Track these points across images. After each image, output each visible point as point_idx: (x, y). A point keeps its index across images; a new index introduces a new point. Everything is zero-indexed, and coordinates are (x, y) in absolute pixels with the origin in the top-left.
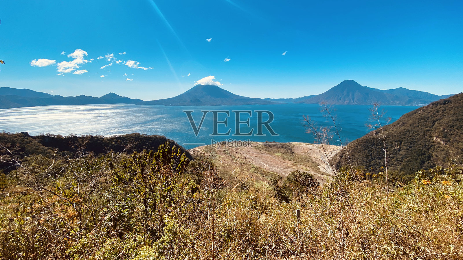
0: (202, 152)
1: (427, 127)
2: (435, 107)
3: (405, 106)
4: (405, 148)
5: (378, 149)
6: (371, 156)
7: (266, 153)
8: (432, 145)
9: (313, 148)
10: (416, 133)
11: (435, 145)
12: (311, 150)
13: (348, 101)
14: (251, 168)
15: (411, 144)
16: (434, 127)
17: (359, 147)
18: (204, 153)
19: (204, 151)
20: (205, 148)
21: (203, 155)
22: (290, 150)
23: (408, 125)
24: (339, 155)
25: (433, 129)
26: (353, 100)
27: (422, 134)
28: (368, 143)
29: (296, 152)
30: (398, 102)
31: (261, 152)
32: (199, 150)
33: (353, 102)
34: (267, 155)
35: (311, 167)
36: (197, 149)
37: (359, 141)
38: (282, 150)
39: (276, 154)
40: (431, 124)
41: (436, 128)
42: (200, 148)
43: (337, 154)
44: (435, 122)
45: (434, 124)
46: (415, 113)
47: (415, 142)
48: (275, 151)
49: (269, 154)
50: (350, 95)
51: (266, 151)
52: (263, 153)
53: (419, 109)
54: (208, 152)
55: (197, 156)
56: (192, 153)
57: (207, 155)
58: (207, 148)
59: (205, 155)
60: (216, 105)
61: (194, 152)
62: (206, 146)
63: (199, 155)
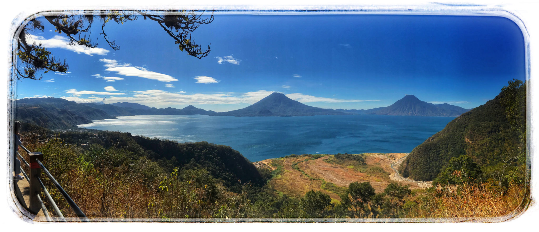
0: (268, 165)
1: (461, 132)
2: (464, 117)
3: (450, 117)
4: (451, 149)
5: (434, 152)
6: (430, 159)
7: (338, 167)
8: (465, 145)
9: (384, 158)
10: (456, 137)
11: (467, 145)
12: (382, 159)
13: (411, 113)
14: (322, 184)
15: (454, 145)
16: (465, 131)
17: (420, 153)
18: (271, 167)
19: (271, 165)
21: (270, 169)
22: (362, 161)
23: (451, 131)
24: (406, 161)
25: (465, 133)
26: (415, 111)
27: (459, 137)
28: (426, 148)
29: (368, 163)
30: (445, 114)
31: (333, 165)
32: (266, 163)
33: (415, 113)
34: (339, 168)
35: (382, 177)
36: (264, 162)
37: (420, 147)
38: (355, 161)
39: (348, 167)
40: (463, 129)
41: (466, 132)
42: (267, 161)
43: (404, 161)
44: (465, 127)
45: (465, 129)
46: (454, 122)
47: (456, 143)
48: (348, 164)
49: (341, 167)
50: (413, 108)
51: (338, 164)
52: (334, 166)
53: (456, 120)
54: (275, 166)
55: (263, 170)
56: (258, 166)
57: (273, 169)
58: (274, 161)
59: (271, 169)
60: (287, 116)
61: (260, 165)
62: (273, 159)
63: (265, 169)
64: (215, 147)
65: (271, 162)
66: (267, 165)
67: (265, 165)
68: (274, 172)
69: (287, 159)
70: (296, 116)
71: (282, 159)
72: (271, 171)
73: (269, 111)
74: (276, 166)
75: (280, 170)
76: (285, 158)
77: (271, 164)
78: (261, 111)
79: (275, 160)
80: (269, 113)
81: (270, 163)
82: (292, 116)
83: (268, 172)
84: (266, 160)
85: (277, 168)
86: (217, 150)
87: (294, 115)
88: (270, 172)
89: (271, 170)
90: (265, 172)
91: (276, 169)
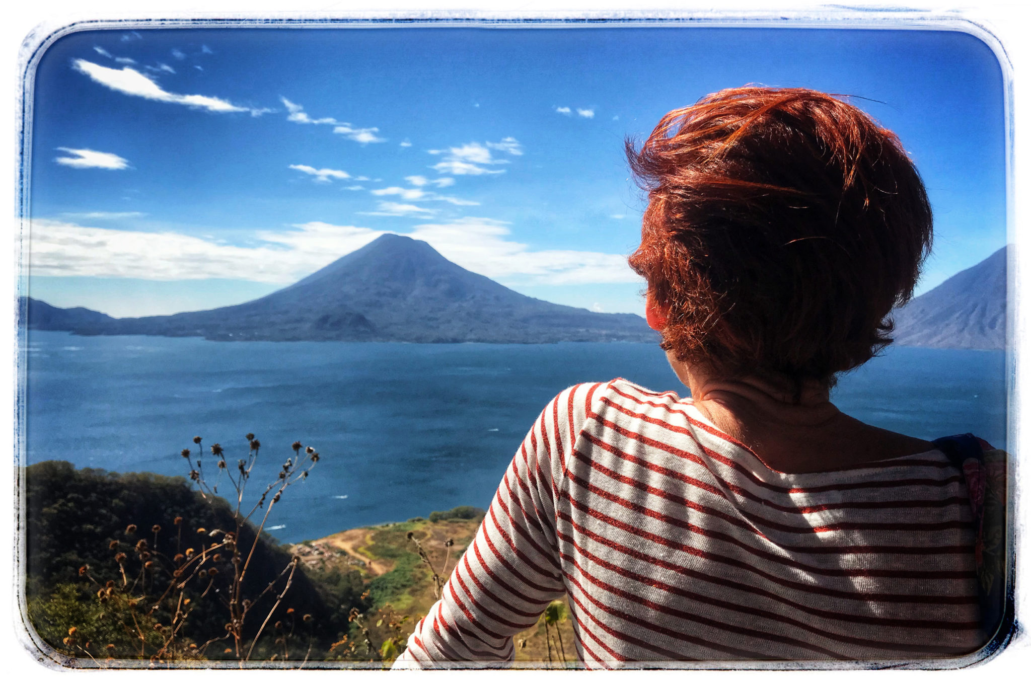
0: (358, 556)
18: (367, 561)
19: (369, 553)
20: (373, 538)
21: (363, 573)
32: (347, 546)
36: (339, 542)
42: (350, 538)
54: (386, 555)
55: (334, 579)
56: (311, 561)
57: (379, 569)
58: (381, 536)
59: (370, 569)
60: (439, 341)
61: (321, 553)
62: (379, 527)
63: (343, 572)
64: (110, 484)
65: (371, 543)
66: (351, 552)
67: (343, 553)
68: (380, 584)
69: (440, 527)
70: (478, 341)
71: (419, 527)
72: (367, 577)
73: (361, 319)
74: (393, 556)
75: (409, 575)
76: (430, 524)
77: (369, 549)
78: (325, 319)
79: (389, 532)
80: (362, 329)
81: (364, 542)
82: (462, 341)
83: (357, 585)
84: (348, 533)
85: (395, 565)
86: (122, 499)
87: (473, 336)
88: (366, 582)
89: (371, 574)
90: (343, 584)
91: (392, 569)
